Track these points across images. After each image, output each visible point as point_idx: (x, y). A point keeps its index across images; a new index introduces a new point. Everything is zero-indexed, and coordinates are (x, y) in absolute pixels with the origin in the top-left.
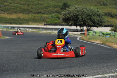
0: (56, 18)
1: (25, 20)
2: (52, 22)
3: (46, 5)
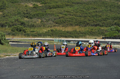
0: (115, 31)
1: (81, 33)
2: (111, 35)
3: (105, 17)
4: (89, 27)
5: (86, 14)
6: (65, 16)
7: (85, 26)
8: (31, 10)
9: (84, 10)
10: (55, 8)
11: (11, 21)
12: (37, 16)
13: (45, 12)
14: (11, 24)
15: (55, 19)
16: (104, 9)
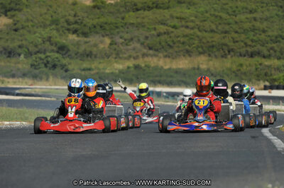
4: (234, 58)
5: (229, 24)
6: (173, 30)
7: (224, 56)
8: (85, 15)
9: (224, 15)
10: (149, 8)
11: (32, 42)
12: (102, 29)
13: (123, 18)
14: (32, 49)
15: (147, 38)
16: (275, 12)
